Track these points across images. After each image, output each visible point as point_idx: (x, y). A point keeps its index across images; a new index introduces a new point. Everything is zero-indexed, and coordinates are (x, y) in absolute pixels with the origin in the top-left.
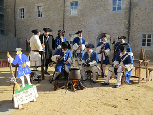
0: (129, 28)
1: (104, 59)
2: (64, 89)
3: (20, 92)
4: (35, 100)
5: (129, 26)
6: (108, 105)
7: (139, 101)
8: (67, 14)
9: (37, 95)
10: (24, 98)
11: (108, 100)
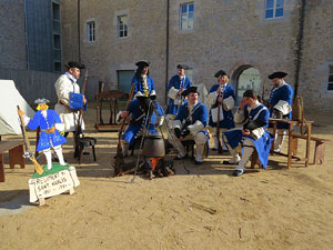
0: (298, 53)
1: (222, 118)
2: (132, 173)
3: (42, 176)
4: (72, 192)
5: (300, 49)
6: (200, 208)
7: (269, 203)
8: (174, 28)
9: (77, 183)
10: (50, 187)
11: (207, 198)
